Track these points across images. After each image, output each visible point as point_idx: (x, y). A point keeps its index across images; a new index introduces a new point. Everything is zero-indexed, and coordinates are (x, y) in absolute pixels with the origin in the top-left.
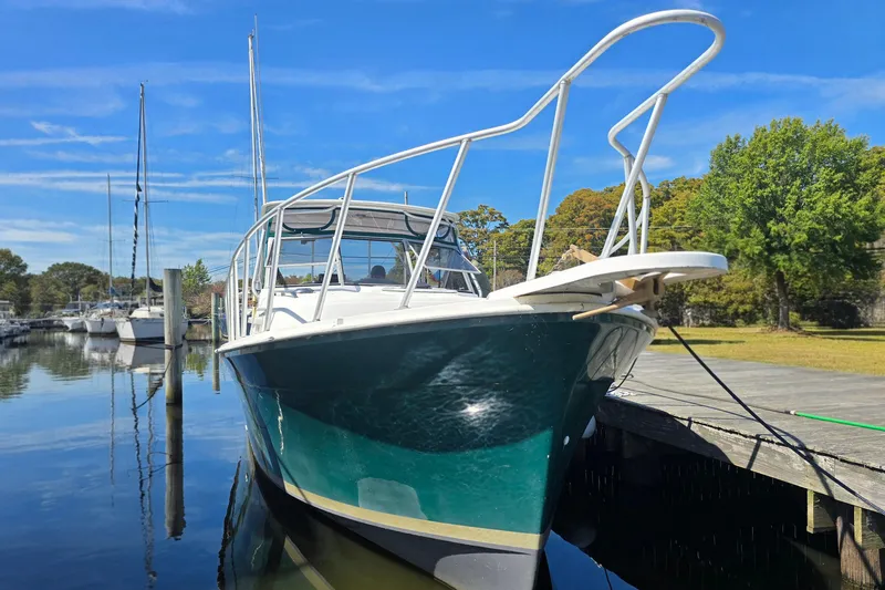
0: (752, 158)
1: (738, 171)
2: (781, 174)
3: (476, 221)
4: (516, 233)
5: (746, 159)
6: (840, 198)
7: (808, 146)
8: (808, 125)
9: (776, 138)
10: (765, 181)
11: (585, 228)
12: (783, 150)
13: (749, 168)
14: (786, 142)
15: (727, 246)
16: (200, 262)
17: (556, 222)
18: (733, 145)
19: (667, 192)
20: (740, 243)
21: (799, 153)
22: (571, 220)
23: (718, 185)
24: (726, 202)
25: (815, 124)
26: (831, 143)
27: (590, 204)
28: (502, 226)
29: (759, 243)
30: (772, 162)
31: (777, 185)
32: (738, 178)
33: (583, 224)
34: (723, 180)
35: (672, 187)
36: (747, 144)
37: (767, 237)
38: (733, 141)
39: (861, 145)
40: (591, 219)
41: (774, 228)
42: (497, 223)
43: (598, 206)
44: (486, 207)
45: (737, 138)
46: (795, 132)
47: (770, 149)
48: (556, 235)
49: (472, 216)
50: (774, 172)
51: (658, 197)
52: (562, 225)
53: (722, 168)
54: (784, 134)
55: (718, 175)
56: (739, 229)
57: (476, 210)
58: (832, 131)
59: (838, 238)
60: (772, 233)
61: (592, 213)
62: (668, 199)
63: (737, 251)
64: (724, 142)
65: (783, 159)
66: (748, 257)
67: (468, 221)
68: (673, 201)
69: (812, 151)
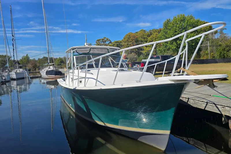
0: (173, 25)
1: (170, 28)
2: (180, 28)
3: (103, 41)
4: (114, 44)
5: (171, 25)
6: (194, 34)
7: (186, 22)
8: (186, 16)
9: (179, 19)
10: (176, 30)
11: (131, 43)
12: (180, 23)
13: (172, 27)
14: (181, 21)
15: (168, 47)
16: (27, 55)
17: (124, 41)
18: (168, 21)
19: (151, 33)
20: (171, 46)
21: (184, 23)
22: (127, 41)
23: (165, 32)
24: (167, 36)
25: (188, 16)
26: (192, 21)
27: (132, 36)
28: (110, 43)
29: (175, 46)
30: (178, 25)
31: (179, 31)
32: (170, 30)
33: (131, 42)
34: (166, 30)
35: (152, 31)
36: (172, 21)
37: (177, 44)
38: (168, 20)
39: (198, 21)
40: (133, 40)
41: (179, 42)
42: (109, 42)
43: (134, 37)
44: (106, 38)
45: (169, 19)
46: (183, 18)
47: (177, 22)
48: (124, 45)
49: (102, 40)
50: (178, 28)
51: (149, 34)
52: (125, 42)
53: (166, 27)
54: (181, 18)
55: (165, 29)
56: (170, 43)
57: (103, 38)
58: (192, 18)
59: (193, 44)
60: (178, 43)
61: (133, 39)
62: (151, 35)
63: (170, 48)
64: (166, 20)
65: (181, 25)
66: (173, 50)
67: (101, 41)
68: (152, 35)
69: (187, 23)
